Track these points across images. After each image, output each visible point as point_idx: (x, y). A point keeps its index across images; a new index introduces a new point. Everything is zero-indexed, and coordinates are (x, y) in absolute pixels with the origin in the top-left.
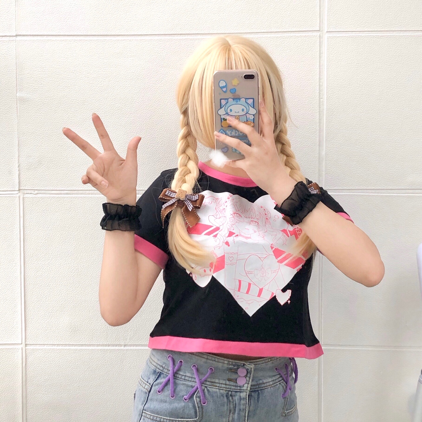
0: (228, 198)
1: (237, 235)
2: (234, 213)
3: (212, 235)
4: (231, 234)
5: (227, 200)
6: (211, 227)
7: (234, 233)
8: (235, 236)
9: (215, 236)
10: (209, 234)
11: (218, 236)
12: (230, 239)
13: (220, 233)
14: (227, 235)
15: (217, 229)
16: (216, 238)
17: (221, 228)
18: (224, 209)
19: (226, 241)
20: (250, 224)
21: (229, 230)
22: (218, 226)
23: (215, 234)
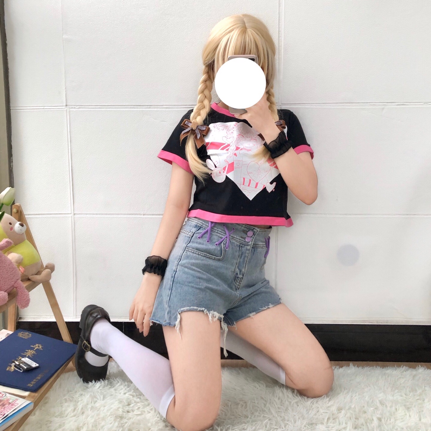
0: (235, 126)
1: (242, 149)
2: (239, 135)
3: (225, 149)
4: (237, 148)
5: (234, 127)
6: (224, 144)
7: (240, 148)
8: (240, 150)
9: (227, 150)
10: (223, 149)
11: (229, 150)
12: (237, 152)
13: (230, 148)
14: (235, 149)
15: (229, 145)
16: (228, 151)
17: (231, 144)
18: (232, 132)
19: (234, 153)
20: (250, 141)
21: (236, 146)
22: (229, 143)
23: (227, 148)
